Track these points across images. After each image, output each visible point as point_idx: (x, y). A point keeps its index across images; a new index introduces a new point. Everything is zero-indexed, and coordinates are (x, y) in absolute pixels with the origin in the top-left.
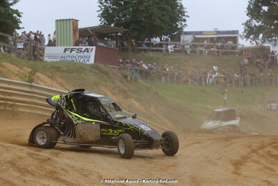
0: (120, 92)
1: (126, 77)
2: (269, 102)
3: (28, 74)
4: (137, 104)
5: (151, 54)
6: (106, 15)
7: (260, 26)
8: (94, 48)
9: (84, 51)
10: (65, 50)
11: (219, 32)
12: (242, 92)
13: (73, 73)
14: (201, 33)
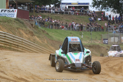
0: (29, 32)
1: (32, 25)
2: (104, 39)
4: (38, 39)
5: (45, 14)
8: (17, 10)
9: (12, 11)
10: (2, 11)
11: (79, 4)
12: (91, 34)
13: (5, 22)
14: (70, 4)
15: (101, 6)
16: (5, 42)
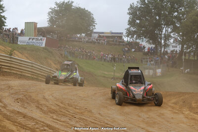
0: (58, 62)
1: (62, 55)
3: (9, 51)
5: (75, 43)
6: (51, 20)
7: (135, 31)
8: (45, 38)
9: (40, 40)
10: (30, 39)
11: (112, 33)
12: (124, 66)
13: (33, 51)
14: (103, 33)
15: (135, 36)
16: (31, 72)
